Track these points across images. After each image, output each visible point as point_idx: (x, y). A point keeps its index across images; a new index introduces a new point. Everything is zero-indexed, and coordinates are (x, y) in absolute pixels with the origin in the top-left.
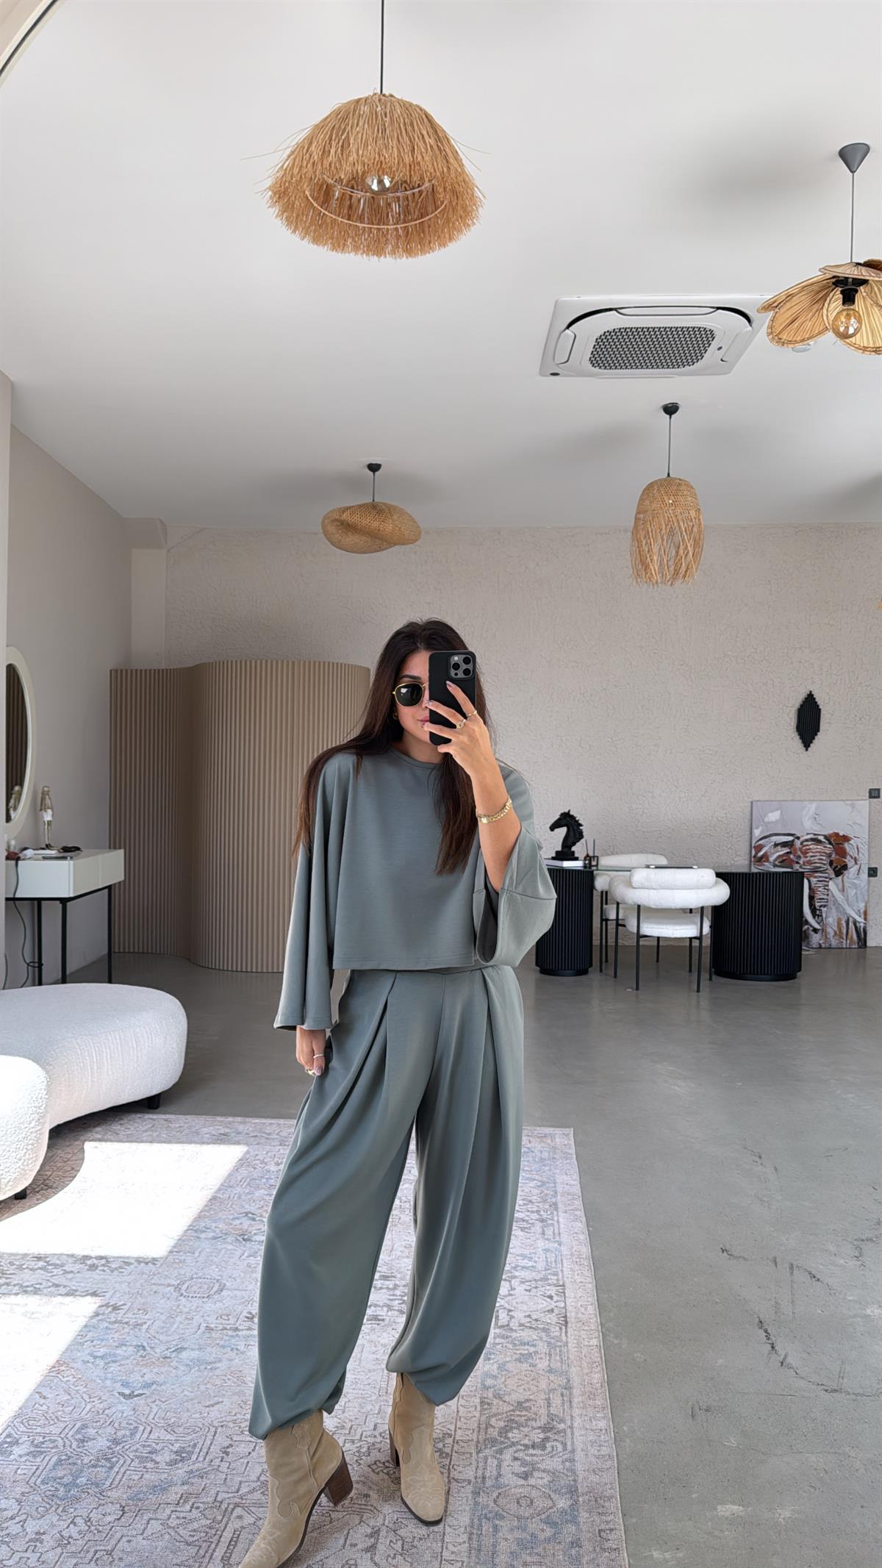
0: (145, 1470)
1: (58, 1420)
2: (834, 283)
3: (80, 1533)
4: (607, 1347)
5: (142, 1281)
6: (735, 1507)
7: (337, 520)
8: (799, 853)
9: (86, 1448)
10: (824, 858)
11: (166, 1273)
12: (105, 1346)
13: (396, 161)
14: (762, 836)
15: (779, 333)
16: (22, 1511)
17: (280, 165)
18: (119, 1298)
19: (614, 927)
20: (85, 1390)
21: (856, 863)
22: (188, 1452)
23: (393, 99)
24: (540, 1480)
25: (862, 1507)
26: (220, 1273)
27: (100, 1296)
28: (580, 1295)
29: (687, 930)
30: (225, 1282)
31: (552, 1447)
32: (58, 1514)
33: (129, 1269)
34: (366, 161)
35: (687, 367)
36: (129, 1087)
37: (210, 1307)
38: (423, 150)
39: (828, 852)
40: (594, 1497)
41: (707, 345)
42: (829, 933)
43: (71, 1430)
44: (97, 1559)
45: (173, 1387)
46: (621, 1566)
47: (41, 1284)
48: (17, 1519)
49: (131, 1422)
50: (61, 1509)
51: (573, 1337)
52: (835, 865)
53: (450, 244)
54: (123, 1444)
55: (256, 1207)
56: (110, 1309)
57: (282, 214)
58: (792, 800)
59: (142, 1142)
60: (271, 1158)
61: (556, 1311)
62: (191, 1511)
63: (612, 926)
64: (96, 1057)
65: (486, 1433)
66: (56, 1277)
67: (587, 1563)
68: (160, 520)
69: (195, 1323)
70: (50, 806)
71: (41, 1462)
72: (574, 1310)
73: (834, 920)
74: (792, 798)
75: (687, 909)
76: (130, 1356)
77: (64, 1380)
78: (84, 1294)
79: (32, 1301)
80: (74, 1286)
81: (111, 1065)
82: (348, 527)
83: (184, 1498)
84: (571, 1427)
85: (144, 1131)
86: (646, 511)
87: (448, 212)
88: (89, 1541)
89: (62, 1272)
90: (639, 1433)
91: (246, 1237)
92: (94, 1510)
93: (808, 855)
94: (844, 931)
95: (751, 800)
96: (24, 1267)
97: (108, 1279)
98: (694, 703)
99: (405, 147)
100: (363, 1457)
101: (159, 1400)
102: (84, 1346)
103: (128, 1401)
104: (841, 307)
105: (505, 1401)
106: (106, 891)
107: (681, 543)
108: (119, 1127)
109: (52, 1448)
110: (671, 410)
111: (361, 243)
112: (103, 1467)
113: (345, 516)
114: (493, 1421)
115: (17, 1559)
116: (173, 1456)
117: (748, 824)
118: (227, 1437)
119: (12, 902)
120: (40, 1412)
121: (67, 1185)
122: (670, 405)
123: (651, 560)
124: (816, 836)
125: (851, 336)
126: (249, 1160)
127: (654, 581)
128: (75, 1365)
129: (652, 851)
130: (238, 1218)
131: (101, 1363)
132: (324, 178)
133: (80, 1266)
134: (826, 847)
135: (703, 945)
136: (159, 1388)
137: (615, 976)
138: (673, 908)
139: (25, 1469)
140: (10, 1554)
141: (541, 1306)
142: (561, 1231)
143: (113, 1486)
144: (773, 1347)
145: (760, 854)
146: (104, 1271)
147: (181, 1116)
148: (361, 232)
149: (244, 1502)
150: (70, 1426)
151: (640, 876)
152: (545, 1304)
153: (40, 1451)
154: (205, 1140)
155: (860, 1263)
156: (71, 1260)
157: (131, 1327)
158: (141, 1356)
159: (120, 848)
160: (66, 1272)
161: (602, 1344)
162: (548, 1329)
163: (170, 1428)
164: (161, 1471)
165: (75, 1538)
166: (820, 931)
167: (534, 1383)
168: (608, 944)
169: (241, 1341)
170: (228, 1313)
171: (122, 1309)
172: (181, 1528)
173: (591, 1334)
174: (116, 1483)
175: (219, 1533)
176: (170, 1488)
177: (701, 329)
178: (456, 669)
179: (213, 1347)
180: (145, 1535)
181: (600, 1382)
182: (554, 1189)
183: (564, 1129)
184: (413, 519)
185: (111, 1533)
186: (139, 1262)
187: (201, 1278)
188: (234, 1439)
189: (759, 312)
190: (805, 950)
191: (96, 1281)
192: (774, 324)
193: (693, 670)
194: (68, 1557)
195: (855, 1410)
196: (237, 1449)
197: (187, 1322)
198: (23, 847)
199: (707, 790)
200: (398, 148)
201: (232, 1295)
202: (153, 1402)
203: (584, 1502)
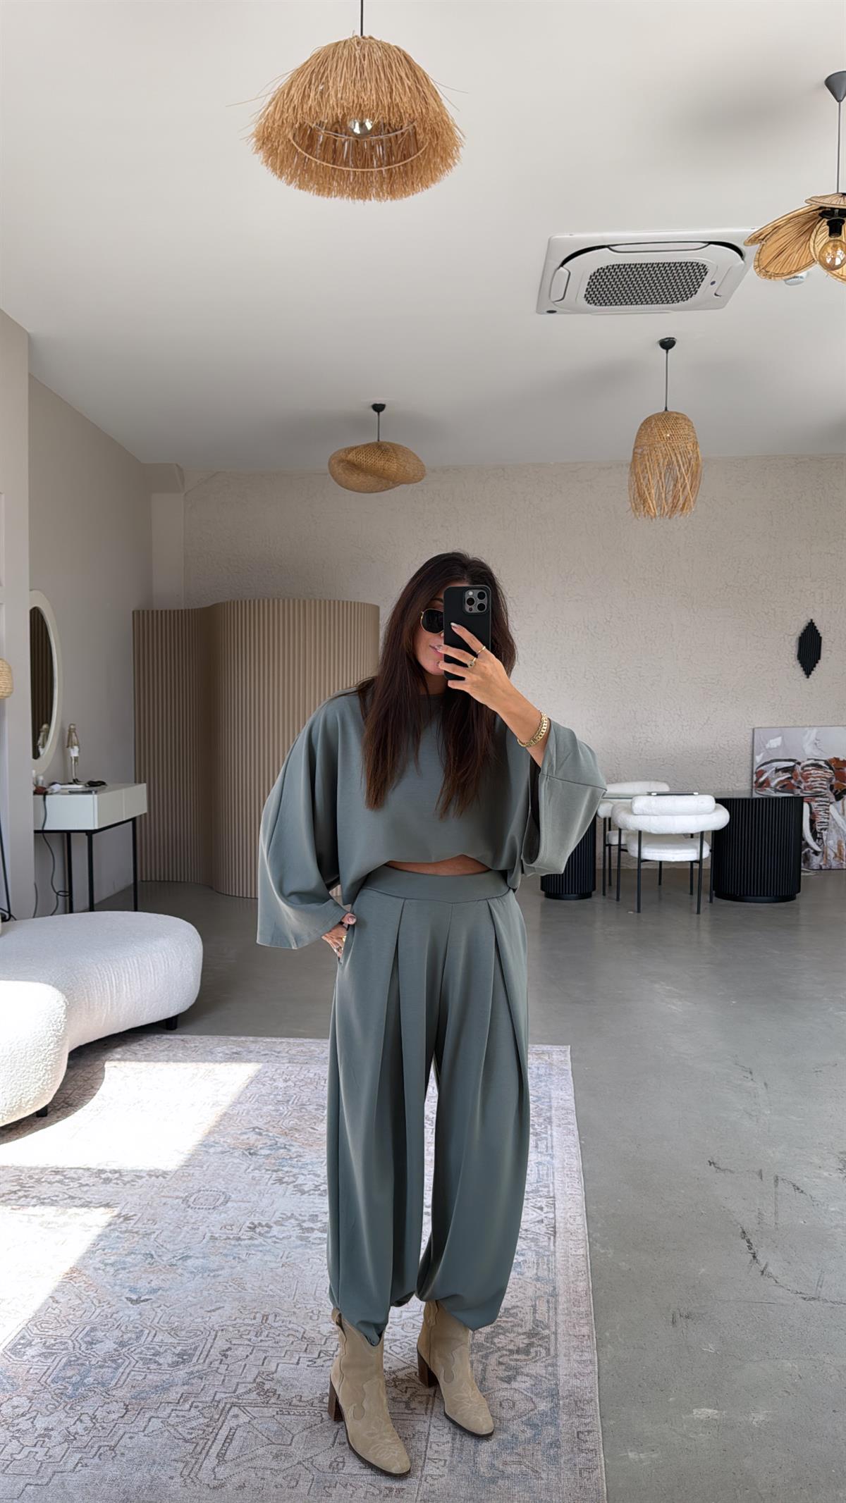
0: (148, 1371)
1: (69, 1323)
2: (820, 215)
3: (86, 1429)
4: (593, 1255)
5: (152, 1193)
6: (710, 1411)
7: (343, 461)
8: (800, 778)
9: (94, 1350)
10: (825, 783)
11: (175, 1186)
12: (116, 1254)
13: (375, 104)
14: (763, 762)
15: (766, 266)
16: (34, 1408)
17: (263, 110)
18: (131, 1209)
19: (617, 851)
20: (96, 1295)
22: (189, 1355)
23: (372, 41)
24: (522, 1383)
25: (834, 1411)
26: (227, 1185)
27: (113, 1207)
28: (570, 1206)
29: (687, 854)
30: (231, 1194)
31: (536, 1352)
32: (66, 1412)
33: (140, 1182)
34: (345, 104)
35: (681, 303)
36: (147, 1010)
37: (215, 1218)
38: (401, 91)
39: (829, 777)
40: (574, 1401)
41: (700, 280)
42: (829, 855)
43: (80, 1333)
44: (101, 1454)
45: (178, 1292)
46: (597, 1466)
47: (57, 1196)
48: (28, 1416)
49: (137, 1325)
50: (69, 1406)
51: (561, 1247)
52: (835, 790)
53: (433, 186)
54: (128, 1347)
55: (263, 1122)
56: (121, 1219)
57: (267, 160)
58: (793, 727)
59: (159, 1061)
60: (279, 1074)
61: (546, 1221)
62: (190, 1410)
63: (615, 851)
64: (116, 980)
65: (473, 1338)
66: (72, 1190)
67: (565, 1462)
68: (177, 465)
69: (200, 1233)
70: (76, 743)
71: (52, 1362)
72: (563, 1220)
73: (834, 842)
74: (792, 724)
75: (688, 834)
76: (139, 1263)
77: (77, 1285)
78: (98, 1205)
79: (49, 1211)
80: (88, 1198)
81: (130, 989)
82: (354, 467)
83: (184, 1398)
84: (555, 1333)
85: (161, 1051)
86: (644, 446)
87: (429, 152)
88: (94, 1437)
89: (78, 1185)
90: (620, 1340)
91: (252, 1151)
92: (100, 1408)
93: (809, 780)
95: (752, 727)
96: (43, 1180)
97: (121, 1192)
98: (697, 633)
99: (383, 89)
101: (165, 1305)
102: (96, 1255)
103: (134, 1306)
104: (828, 238)
106: (131, 823)
107: (679, 477)
108: (138, 1048)
109: (62, 1350)
110: (667, 344)
111: (347, 187)
112: (109, 1367)
113: (351, 457)
115: (26, 1453)
116: (176, 1359)
117: (749, 750)
118: (227, 1340)
119: (41, 834)
120: (53, 1315)
121: (87, 1103)
122: (667, 340)
123: (649, 494)
124: (817, 762)
125: (838, 267)
126: (258, 1078)
127: (652, 515)
128: (87, 1272)
129: (656, 778)
130: (245, 1133)
131: (111, 1270)
132: (306, 123)
133: (95, 1179)
134: (826, 772)
135: (703, 868)
136: (164, 1294)
137: (618, 899)
138: (673, 833)
139: (37, 1369)
140: (19, 1449)
141: (532, 1217)
142: (554, 1144)
143: (118, 1386)
144: (754, 1257)
145: (762, 779)
146: (117, 1184)
147: (197, 1036)
148: (346, 175)
149: (240, 1401)
150: (80, 1329)
151: (640, 804)
152: (535, 1215)
153: (52, 1353)
154: (218, 1058)
155: (844, 1175)
156: (87, 1174)
157: (141, 1236)
158: (149, 1263)
159: (145, 782)
160: (81, 1185)
161: (588, 1253)
162: (537, 1239)
163: (173, 1331)
164: (164, 1372)
165: (80, 1434)
166: (821, 853)
167: (521, 1290)
168: (612, 868)
169: (244, 1250)
170: (232, 1223)
171: (132, 1219)
172: (180, 1426)
173: (579, 1244)
174: (121, 1382)
175: (216, 1431)
176: (171, 1388)
177: (694, 264)
178: (470, 605)
179: (216, 1255)
180: (146, 1432)
181: (585, 1289)
182: (549, 1104)
183: (561, 1047)
184: (417, 457)
185: (114, 1430)
186: (150, 1176)
187: (207, 1191)
188: (233, 1342)
189: (750, 244)
190: (805, 872)
191: (109, 1194)
192: (761, 257)
193: (695, 601)
194: (73, 1452)
195: (831, 1317)
196: (236, 1352)
197: (193, 1232)
198: (51, 782)
199: (709, 718)
200: (376, 90)
201: (236, 1206)
202: (159, 1307)
203: (564, 1405)
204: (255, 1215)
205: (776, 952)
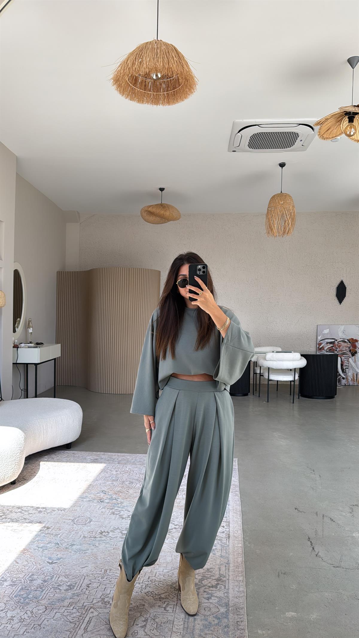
0: (56, 593)
1: (23, 572)
2: (345, 114)
3: (28, 617)
4: (245, 547)
5: (59, 518)
6: (293, 613)
7: (146, 211)
8: (337, 346)
9: (33, 583)
10: (347, 349)
11: (69, 515)
12: (43, 543)
13: (162, 67)
14: (321, 339)
15: (323, 135)
16: (7, 608)
17: (116, 69)
18: (50, 524)
19: (259, 376)
20: (34, 560)
23: (161, 42)
24: (214, 600)
25: (346, 614)
26: (91, 515)
27: (42, 523)
28: (236, 526)
29: (288, 378)
30: (92, 519)
31: (220, 587)
32: (20, 609)
33: (54, 512)
34: (150, 67)
35: (288, 149)
36: (58, 440)
37: (86, 528)
38: (173, 62)
39: (349, 346)
40: (236, 608)
41: (296, 139)
42: (349, 379)
44: (35, 628)
45: (68, 560)
47: (19, 518)
48: (4, 611)
49: (51, 573)
50: (22, 607)
51: (231, 543)
52: (352, 352)
53: (185, 100)
54: (47, 582)
55: (107, 489)
56: (46, 528)
57: (118, 89)
58: (334, 325)
59: (63, 462)
60: (114, 469)
61: (225, 532)
62: (73, 609)
63: (258, 376)
64: (45, 427)
66: (25, 516)
68: (77, 211)
69: (79, 535)
70: (31, 326)
71: (15, 588)
72: (233, 532)
73: (351, 374)
74: (334, 324)
75: (289, 369)
76: (53, 547)
77: (26, 556)
78: (36, 522)
79: (15, 525)
80: (32, 519)
81: (52, 431)
82: (151, 213)
83: (70, 604)
84: (228, 580)
85: (64, 458)
86: (272, 207)
87: (184, 87)
88: (32, 620)
89: (28, 513)
90: (256, 583)
91: (102, 501)
92: (35, 608)
93: (340, 347)
94: (355, 379)
95: (317, 325)
96: (13, 511)
97: (46, 517)
98: (294, 285)
99: (165, 61)
100: (143, 590)
101: (63, 565)
102: (34, 543)
103: (51, 565)
104: (348, 124)
106: (54, 360)
107: (286, 220)
108: (54, 456)
109: (19, 583)
110: (282, 165)
111: (150, 100)
112: (39, 591)
113: (150, 209)
115: (3, 627)
116: (67, 587)
117: (315, 334)
118: (89, 580)
119: (15, 365)
120: (16, 569)
121: (32, 479)
122: (282, 163)
123: (274, 227)
124: (344, 340)
125: (352, 135)
126: (105, 470)
127: (275, 235)
128: (31, 551)
129: (276, 345)
130: (99, 493)
131: (41, 550)
132: (134, 74)
133: (35, 511)
134: (348, 344)
135: (295, 384)
136: (63, 560)
137: (259, 396)
138: (283, 368)
139: (8, 591)
143: (43, 599)
144: (313, 549)
145: (321, 347)
146: (44, 513)
147: (79, 452)
148: (150, 95)
149: (94, 606)
150: (27, 575)
151: (269, 356)
153: (15, 584)
154: (88, 461)
155: (352, 515)
156: (32, 509)
157: (54, 536)
158: (57, 547)
159: (60, 343)
161: (243, 546)
162: (222, 540)
163: (67, 576)
164: (62, 593)
165: (26, 619)
166: (346, 379)
167: (214, 561)
168: (257, 383)
169: (97, 542)
170: (93, 531)
171: (51, 528)
172: (68, 616)
173: (239, 542)
174: (44, 597)
175: (84, 618)
176: (65, 600)
177: (293, 133)
178: (199, 271)
179: (85, 544)
180: (54, 619)
181: (241, 561)
184: (178, 210)
185: (41, 617)
186: (58, 510)
187: (83, 517)
188: (92, 581)
189: (316, 126)
190: (338, 386)
191: (41, 517)
192: (320, 131)
193: (293, 271)
194: (23, 626)
195: (345, 575)
196: (93, 585)
197: (76, 534)
198: (20, 343)
199: (298, 320)
200: (163, 62)
201: (94, 524)
202: (61, 566)
203: (231, 610)
204: (102, 528)
205: (326, 420)
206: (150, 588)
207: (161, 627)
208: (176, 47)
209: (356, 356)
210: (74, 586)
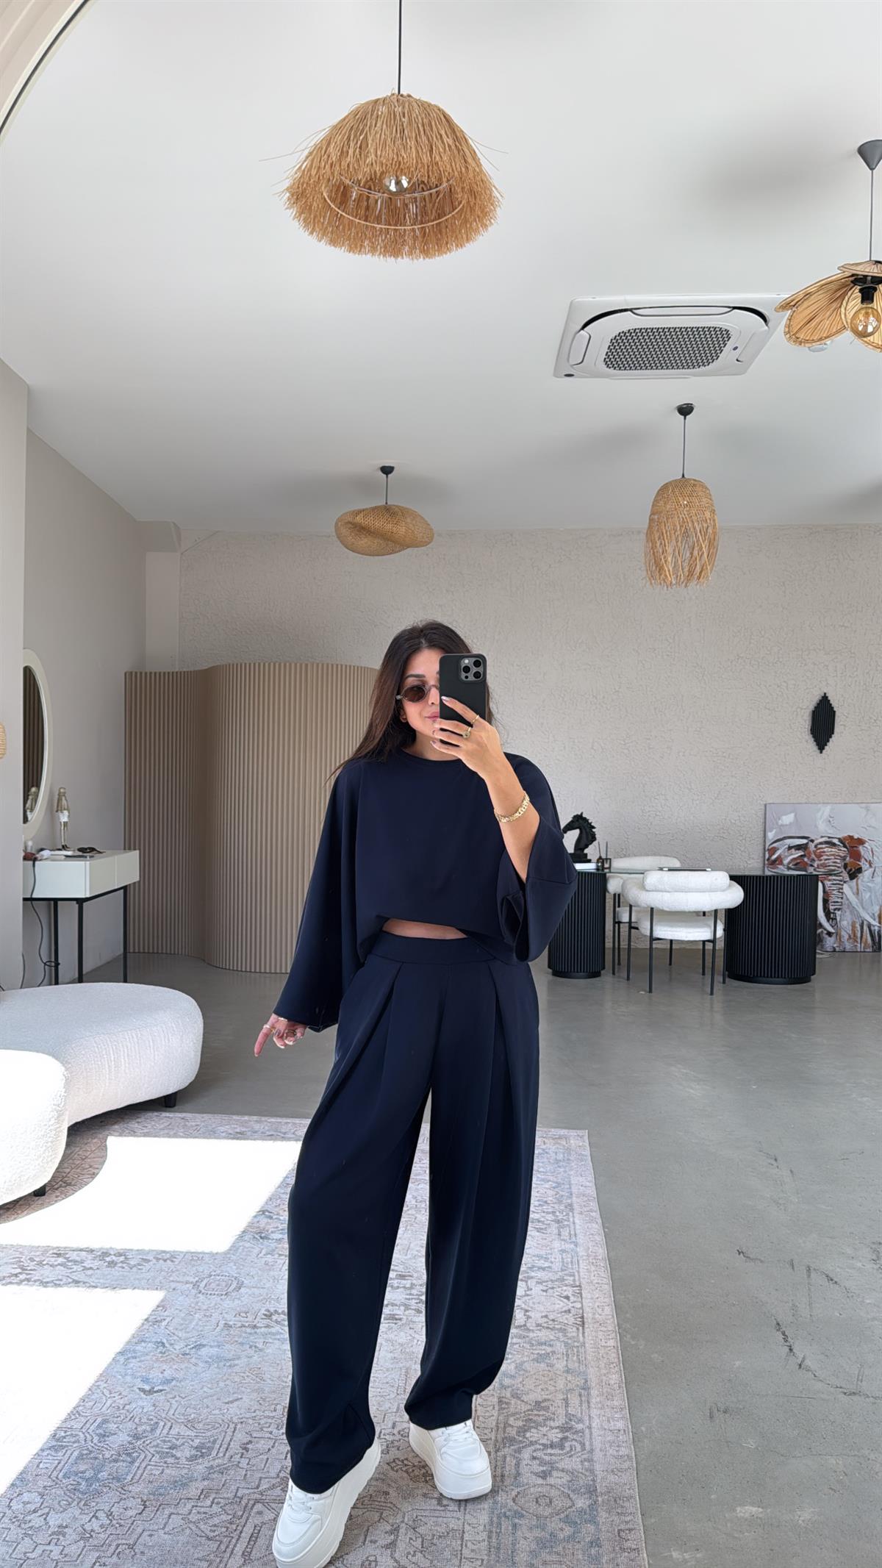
0: (165, 1465)
1: (79, 1415)
2: (852, 282)
3: (102, 1526)
4: (624, 1348)
5: (161, 1278)
6: (755, 1509)
7: (350, 523)
8: (813, 856)
9: (107, 1442)
10: (838, 861)
11: (185, 1270)
13: (415, 161)
14: (776, 839)
15: (796, 333)
16: (45, 1504)
17: (299, 166)
19: (627, 929)
20: (105, 1385)
21: (871, 866)
22: (208, 1448)
23: (411, 99)
24: (558, 1479)
26: (239, 1270)
28: (597, 1296)
29: (700, 933)
30: (243, 1280)
31: (571, 1446)
32: (80, 1508)
33: (148, 1266)
34: (384, 161)
35: (702, 368)
36: (146, 1086)
37: (228, 1305)
38: (441, 149)
39: (843, 855)
40: (613, 1497)
41: (722, 346)
42: (843, 937)
43: (91, 1425)
44: (119, 1553)
45: (192, 1383)
46: (640, 1566)
47: (61, 1280)
48: (40, 1513)
49: (151, 1417)
50: (83, 1503)
51: (590, 1338)
52: (849, 868)
53: (467, 245)
54: (143, 1440)
55: (273, 1205)
57: (300, 215)
58: (806, 803)
59: (160, 1136)
61: (573, 1311)
62: (211, 1506)
63: (624, 929)
64: (114, 1055)
65: (504, 1432)
66: (75, 1274)
67: (606, 1562)
68: (174, 524)
69: (214, 1320)
70: (66, 807)
71: (63, 1456)
72: (591, 1310)
73: (848, 923)
74: (805, 801)
75: (700, 912)
76: (150, 1352)
80: (93, 1282)
81: (129, 1064)
82: (362, 530)
83: (204, 1493)
84: (590, 1428)
85: (161, 1129)
86: (661, 512)
87: (466, 211)
88: (111, 1534)
89: (82, 1268)
90: (657, 1434)
91: (263, 1235)
92: (116, 1504)
93: (822, 858)
94: (859, 935)
95: (764, 803)
96: (44, 1263)
97: (127, 1276)
98: (707, 705)
99: (423, 147)
101: (179, 1396)
103: (148, 1397)
104: (860, 305)
105: (523, 1401)
106: (122, 891)
107: (696, 545)
108: (136, 1125)
109: (74, 1442)
110: (685, 410)
111: (378, 244)
112: (123, 1461)
113: (359, 519)
114: (511, 1421)
115: (40, 1552)
116: (194, 1452)
117: (761, 828)
118: (247, 1433)
119: (29, 902)
121: (86, 1182)
122: (684, 406)
123: (666, 561)
124: (830, 840)
125: (872, 334)
127: (668, 583)
129: (666, 854)
130: (255, 1216)
131: (121, 1359)
132: (341, 180)
133: (100, 1262)
134: (840, 850)
135: (717, 948)
136: (179, 1385)
137: (628, 979)
138: (687, 910)
139: (47, 1463)
140: (33, 1547)
141: (557, 1306)
142: (578, 1232)
143: (134, 1481)
144: (791, 1350)
145: (774, 857)
146: (123, 1268)
147: (197, 1115)
148: (378, 233)
149: (264, 1498)
150: (91, 1421)
151: (653, 878)
152: (561, 1305)
153: (62, 1446)
155: (879, 1266)
156: (90, 1256)
157: (150, 1323)
158: (161, 1352)
159: (135, 849)
160: (85, 1269)
161: (619, 1345)
162: (565, 1330)
163: (190, 1424)
164: (182, 1466)
165: (97, 1531)
166: (835, 935)
167: (551, 1382)
168: (621, 947)
169: (260, 1338)
170: (247, 1310)
172: (202, 1523)
173: (609, 1335)
174: (137, 1478)
175: (240, 1528)
176: (191, 1483)
177: (717, 329)
178: (466, 672)
179: (232, 1344)
180: (166, 1530)
181: (618, 1382)
182: (569, 1190)
183: (578, 1131)
184: (426, 521)
185: (132, 1527)
186: (158, 1259)
187: (219, 1276)
188: (254, 1435)
189: (781, 310)
190: (819, 953)
191: (115, 1278)
192: (791, 323)
193: (706, 673)
194: (90, 1550)
195: (874, 1413)
196: (257, 1446)
197: (205, 1319)
198: (40, 847)
199: (719, 792)
200: (416, 148)
201: (250, 1293)
202: (173, 1398)
203: (603, 1502)
204: (270, 1302)
205: (793, 1035)
206: (398, 1449)
207: (433, 1548)
208: (448, 111)
209: (861, 878)
210: (210, 1449)
